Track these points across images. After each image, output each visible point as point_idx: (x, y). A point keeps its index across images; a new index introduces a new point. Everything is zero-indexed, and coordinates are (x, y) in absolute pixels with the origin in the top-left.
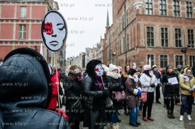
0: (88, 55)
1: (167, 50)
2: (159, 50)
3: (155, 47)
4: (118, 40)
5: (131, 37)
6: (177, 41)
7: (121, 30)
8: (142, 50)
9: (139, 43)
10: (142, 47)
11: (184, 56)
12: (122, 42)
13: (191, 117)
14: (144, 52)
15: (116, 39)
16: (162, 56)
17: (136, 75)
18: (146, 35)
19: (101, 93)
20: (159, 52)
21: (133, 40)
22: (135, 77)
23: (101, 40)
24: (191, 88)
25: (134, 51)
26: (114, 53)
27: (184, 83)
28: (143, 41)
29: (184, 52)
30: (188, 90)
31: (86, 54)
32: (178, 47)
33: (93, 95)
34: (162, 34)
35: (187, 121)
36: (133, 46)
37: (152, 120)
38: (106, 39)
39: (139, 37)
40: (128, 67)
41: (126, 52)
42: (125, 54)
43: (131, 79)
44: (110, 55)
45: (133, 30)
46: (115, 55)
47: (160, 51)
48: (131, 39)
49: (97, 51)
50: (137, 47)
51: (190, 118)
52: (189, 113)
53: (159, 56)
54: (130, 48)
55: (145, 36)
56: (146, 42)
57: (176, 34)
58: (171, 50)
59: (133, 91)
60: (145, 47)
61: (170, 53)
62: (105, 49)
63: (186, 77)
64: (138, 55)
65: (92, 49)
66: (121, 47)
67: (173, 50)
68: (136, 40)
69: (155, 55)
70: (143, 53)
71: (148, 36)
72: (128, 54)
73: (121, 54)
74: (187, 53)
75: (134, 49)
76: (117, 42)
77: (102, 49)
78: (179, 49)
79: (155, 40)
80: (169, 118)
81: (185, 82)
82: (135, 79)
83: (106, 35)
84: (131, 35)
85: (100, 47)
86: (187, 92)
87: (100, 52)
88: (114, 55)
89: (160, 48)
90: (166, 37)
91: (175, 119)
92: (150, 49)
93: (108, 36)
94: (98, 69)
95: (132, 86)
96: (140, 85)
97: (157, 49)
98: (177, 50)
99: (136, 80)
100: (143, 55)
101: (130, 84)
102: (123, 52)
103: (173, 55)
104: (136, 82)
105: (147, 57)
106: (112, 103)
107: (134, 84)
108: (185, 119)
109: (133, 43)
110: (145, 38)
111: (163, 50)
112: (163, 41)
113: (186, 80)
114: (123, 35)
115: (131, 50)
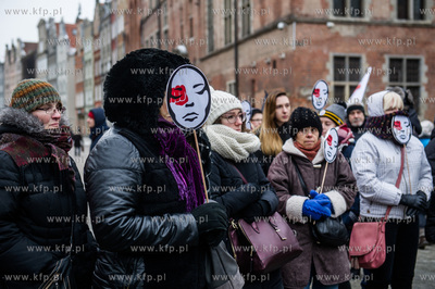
0: (51, 55)
1: (422, 35)
2: (384, 36)
3: (367, 19)
8: (312, 32)
10: (312, 22)
14: (318, 43)
19: (189, 229)
25: (272, 38)
26: (182, 49)
31: (41, 48)
36: (270, 17)
40: (283, 100)
41: (238, 44)
42: (232, 52)
49: (95, 37)
50: (289, 21)
53: (383, 61)
54: (255, 26)
60: (323, 22)
62: (137, 28)
64: (290, 56)
65: (69, 28)
66: (211, 22)
69: (368, 56)
70: (314, 49)
72: (244, 50)
73: (214, 54)
75: (274, 27)
77: (120, 26)
85: (112, 17)
87: (113, 42)
89: (390, 25)
92: (346, 31)
94: (181, 89)
97: (377, 31)
100: (314, 55)
102: (220, 44)
105: (330, 66)
111: (401, 32)
115: (259, 34)
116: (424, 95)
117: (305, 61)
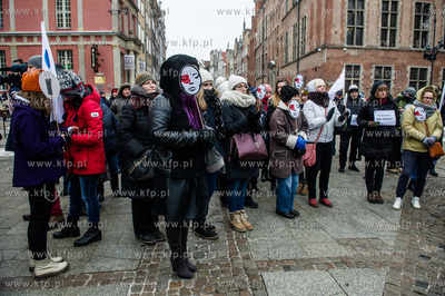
0: (216, 67)
1: (393, 54)
2: (373, 55)
3: (364, 46)
4: (281, 31)
5: (312, 23)
6: (417, 33)
7: (290, 6)
8: (335, 53)
9: (327, 36)
10: (335, 48)
11: (430, 68)
12: (291, 36)
13: (421, 202)
14: (338, 58)
15: (277, 30)
16: (378, 68)
17: (294, 102)
18: (346, 18)
20: (373, 59)
21: (315, 31)
22: (292, 107)
23: (245, 31)
24: (428, 135)
25: (316, 55)
26: (273, 62)
27: (413, 125)
28: (339, 33)
29: (430, 59)
30: (421, 141)
31: (212, 64)
32: (420, 49)
33: (173, 141)
34: (385, 16)
35: (410, 210)
37: (330, 206)
38: (254, 29)
39: (328, 24)
41: (299, 59)
42: (296, 64)
43: (284, 111)
44: (263, 66)
45: (315, 8)
46: (274, 66)
47: (376, 57)
48: (311, 29)
49: (235, 58)
50: (323, 48)
51: (417, 204)
52: (418, 193)
53: (372, 68)
54: (307, 51)
55: (342, 21)
56: (345, 36)
57: (417, 17)
58: (402, 54)
59: (286, 139)
60: (341, 48)
61: (400, 61)
62: (253, 53)
63: (419, 109)
64: (323, 65)
65: (223, 54)
66: (287, 49)
67: (407, 55)
68: (323, 31)
69: (364, 65)
70: (336, 61)
71: (351, 21)
72: (301, 62)
73: (288, 64)
74: (437, 63)
75: (317, 51)
76: (279, 36)
77: (246, 52)
78: (420, 52)
79: (365, 30)
80: (370, 201)
81: (415, 123)
82: (292, 112)
83: (254, 20)
84: (312, 18)
85: (242, 48)
86: (417, 145)
87: (243, 60)
88: (271, 67)
89: (376, 49)
90: (394, 24)
91: (383, 206)
92: (353, 53)
93: (260, 23)
95: (285, 127)
96: (304, 125)
97: (369, 53)
98: (415, 54)
99: (295, 113)
100: (336, 65)
101: (279, 122)
102: (291, 60)
103: (404, 66)
104: (293, 119)
106: (222, 162)
107: (289, 123)
108: (407, 206)
109: (315, 36)
110: (342, 26)
111: (382, 53)
112: (384, 32)
113: (418, 117)
114: (293, 20)
115: (309, 54)
116: (392, 85)
117: (331, 67)
